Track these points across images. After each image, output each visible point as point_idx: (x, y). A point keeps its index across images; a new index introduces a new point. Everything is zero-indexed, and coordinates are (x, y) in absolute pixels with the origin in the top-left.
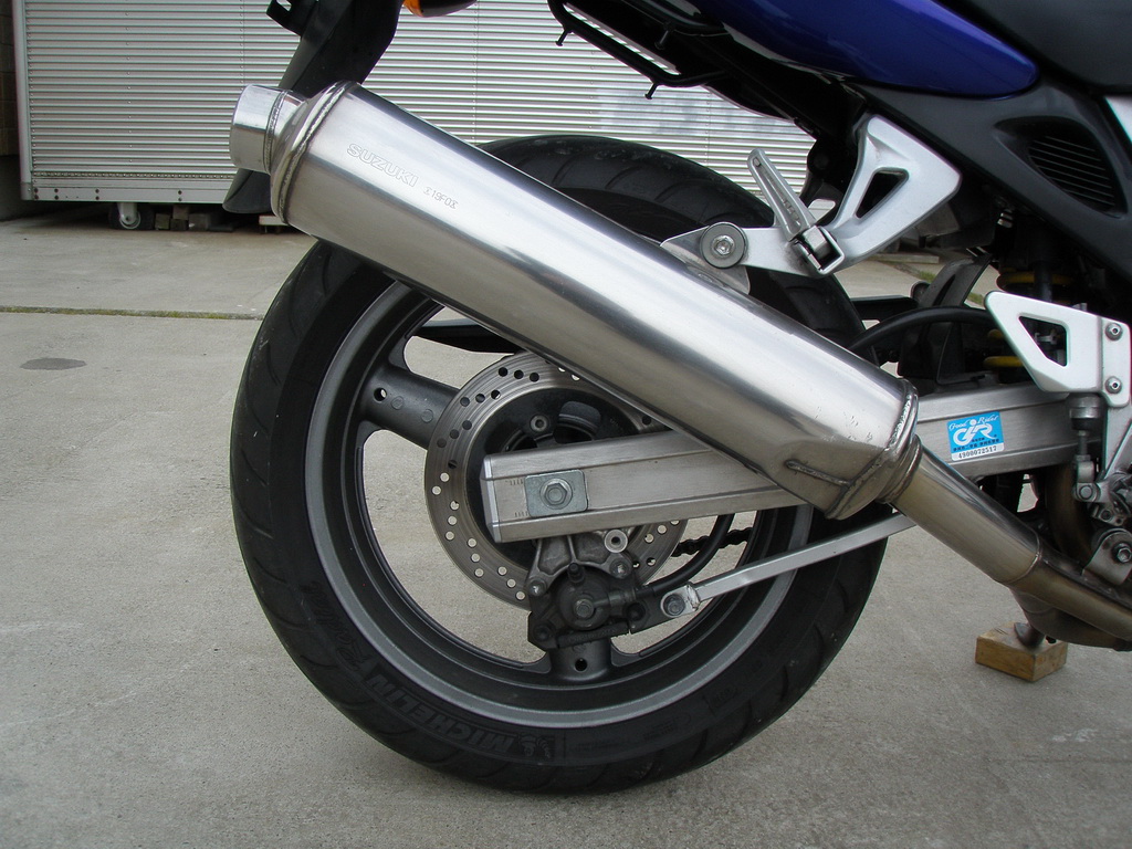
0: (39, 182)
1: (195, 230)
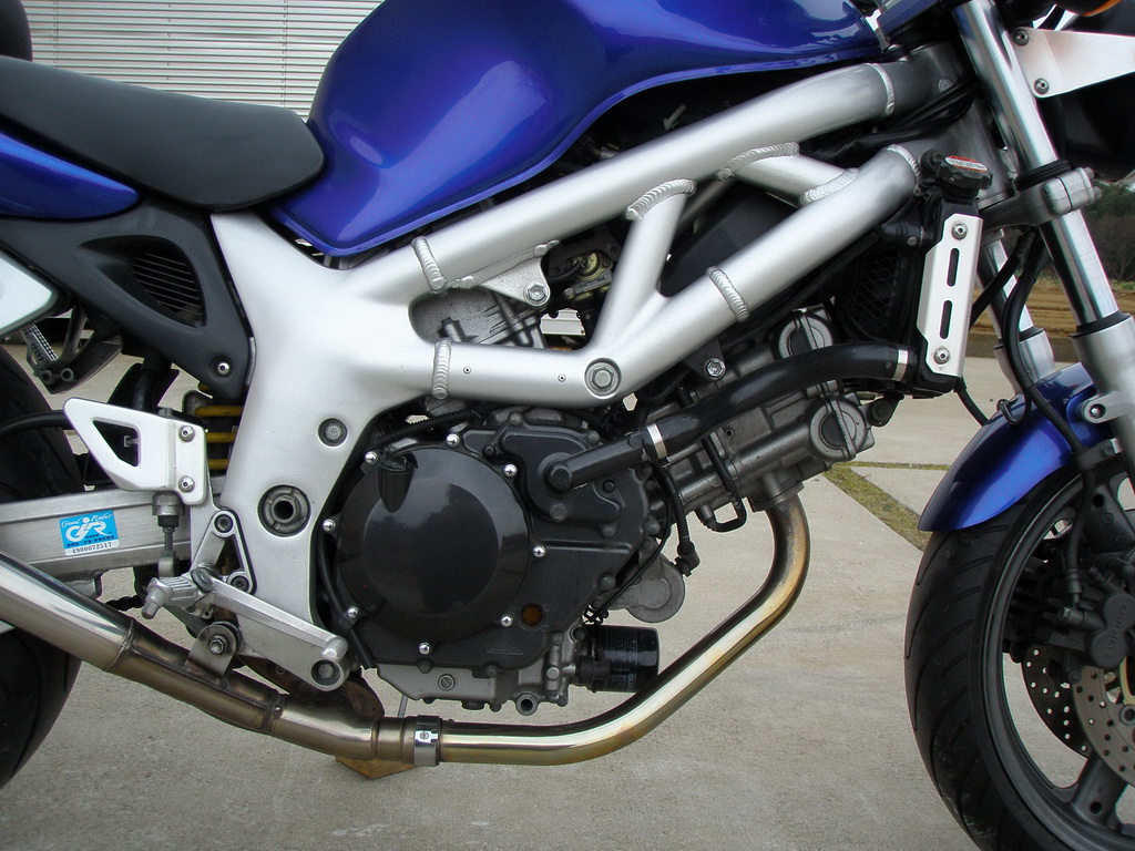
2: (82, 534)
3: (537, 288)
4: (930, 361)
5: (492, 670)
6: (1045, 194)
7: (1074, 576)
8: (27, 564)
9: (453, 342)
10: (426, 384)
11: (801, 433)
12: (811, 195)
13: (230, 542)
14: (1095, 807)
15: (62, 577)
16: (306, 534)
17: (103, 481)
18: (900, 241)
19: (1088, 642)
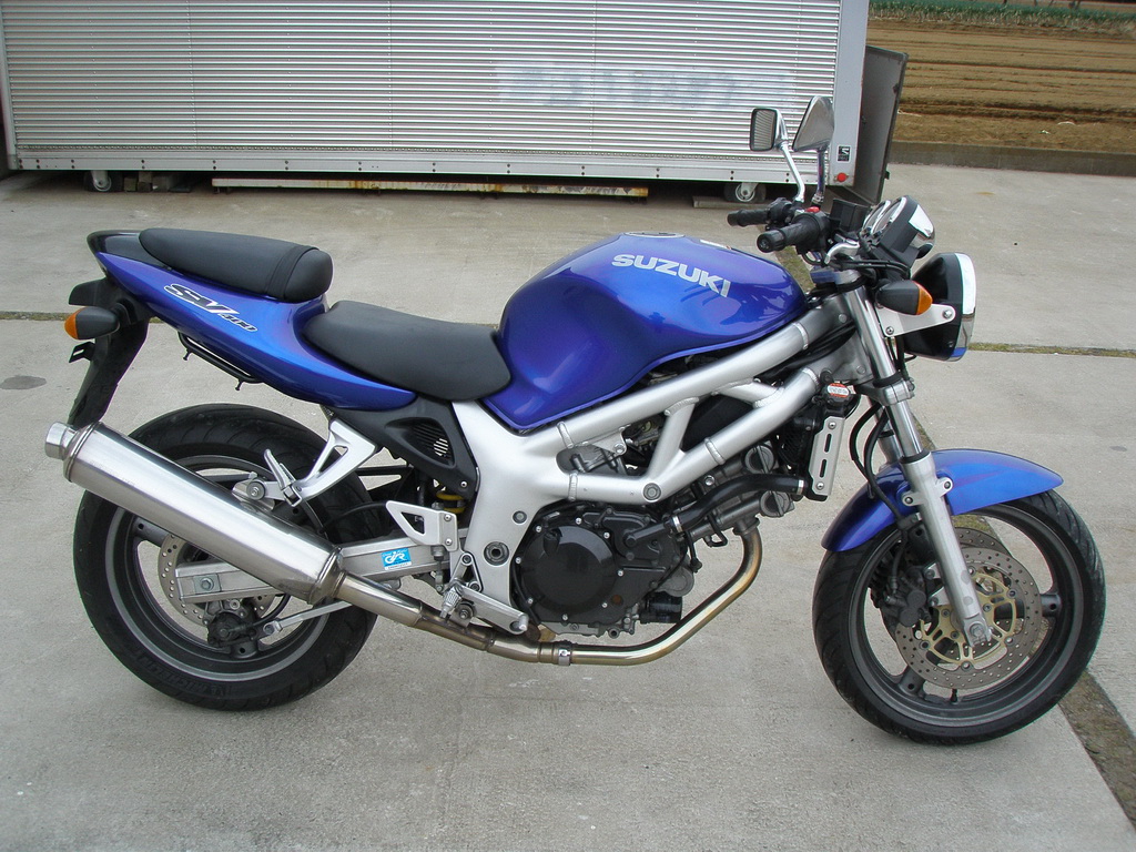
0: (22, 154)
1: (157, 191)
2: (393, 560)
3: (619, 448)
4: (814, 489)
5: (598, 625)
6: (884, 392)
7: (894, 580)
8: (361, 576)
9: (580, 472)
10: (564, 493)
11: (756, 503)
12: (759, 403)
13: (470, 568)
14: (911, 686)
15: (379, 581)
16: (507, 563)
17: (401, 534)
18: (802, 428)
19: (899, 613)
